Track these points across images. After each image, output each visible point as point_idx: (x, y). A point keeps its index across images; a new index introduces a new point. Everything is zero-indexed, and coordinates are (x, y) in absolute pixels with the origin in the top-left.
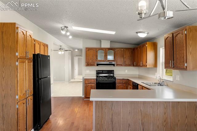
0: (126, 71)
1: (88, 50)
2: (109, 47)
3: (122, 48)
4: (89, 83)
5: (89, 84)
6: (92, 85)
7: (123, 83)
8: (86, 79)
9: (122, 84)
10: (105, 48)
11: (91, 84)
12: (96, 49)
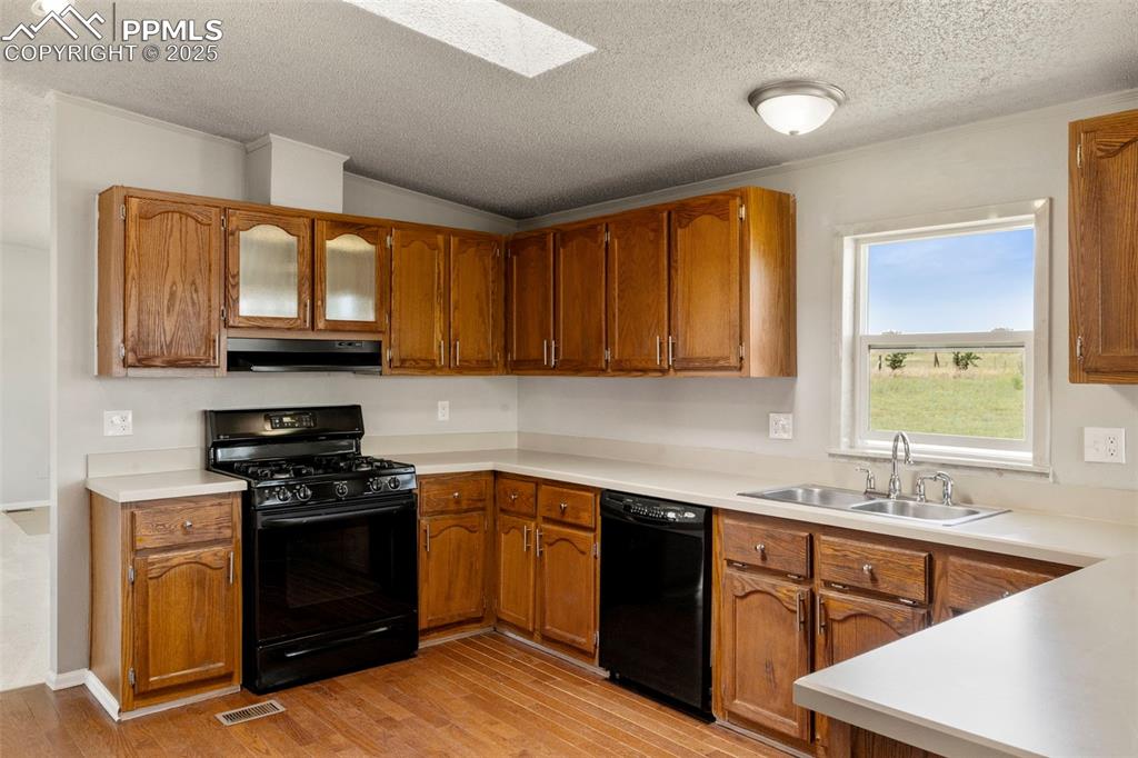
0: (443, 413)
1: (145, 217)
2: (339, 210)
3: (437, 230)
4: (179, 537)
5: (178, 556)
6: (207, 554)
7: (464, 505)
8: (139, 505)
9: (457, 512)
10: (300, 214)
11: (191, 553)
12: (225, 209)
